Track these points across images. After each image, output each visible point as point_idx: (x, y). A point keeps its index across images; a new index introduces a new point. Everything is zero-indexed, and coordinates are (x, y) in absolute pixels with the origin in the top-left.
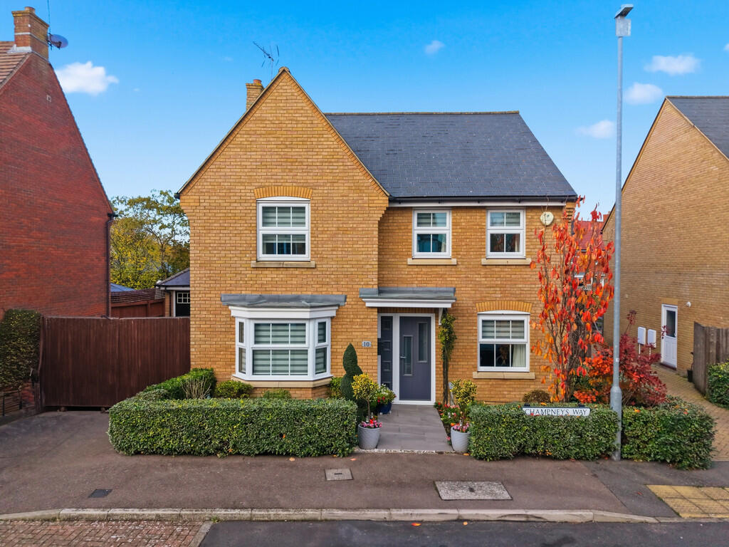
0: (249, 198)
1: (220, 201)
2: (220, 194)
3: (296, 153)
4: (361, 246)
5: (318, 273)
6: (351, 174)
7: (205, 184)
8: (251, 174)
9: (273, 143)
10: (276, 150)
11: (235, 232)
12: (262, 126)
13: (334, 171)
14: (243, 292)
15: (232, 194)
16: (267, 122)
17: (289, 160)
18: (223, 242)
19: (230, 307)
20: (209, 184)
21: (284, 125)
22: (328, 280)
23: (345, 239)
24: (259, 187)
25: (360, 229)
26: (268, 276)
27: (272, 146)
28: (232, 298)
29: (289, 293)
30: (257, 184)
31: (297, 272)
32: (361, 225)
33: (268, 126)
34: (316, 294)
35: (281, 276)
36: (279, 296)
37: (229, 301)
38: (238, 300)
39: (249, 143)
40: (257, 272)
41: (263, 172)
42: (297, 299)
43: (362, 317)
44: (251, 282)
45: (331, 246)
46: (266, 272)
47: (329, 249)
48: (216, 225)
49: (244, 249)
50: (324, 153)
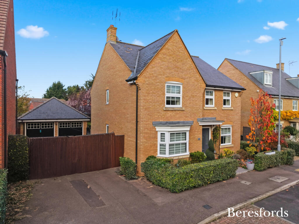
0: (163, 81)
1: (153, 82)
2: (153, 79)
3: (179, 65)
4: (198, 102)
5: (185, 112)
6: (195, 75)
7: (147, 73)
8: (164, 71)
9: (172, 59)
10: (173, 62)
11: (158, 95)
12: (168, 51)
13: (191, 73)
14: (160, 121)
15: (157, 79)
16: (170, 50)
17: (177, 67)
18: (154, 99)
19: (156, 127)
20: (149, 74)
21: (175, 53)
22: (188, 115)
23: (193, 99)
24: (167, 77)
25: (198, 96)
26: (169, 114)
27: (171, 61)
28: (156, 123)
29: (176, 121)
30: (166, 76)
31: (178, 112)
32: (198, 94)
33: (170, 52)
34: (184, 121)
35: (173, 114)
36: (173, 122)
37: (156, 124)
38: (159, 124)
39: (163, 58)
40: (165, 112)
41: (168, 71)
42: (178, 123)
43: (198, 129)
44: (163, 116)
45: (189, 102)
46: (168, 112)
47: (189, 103)
48: (151, 92)
49: (161, 102)
50: (187, 66)
